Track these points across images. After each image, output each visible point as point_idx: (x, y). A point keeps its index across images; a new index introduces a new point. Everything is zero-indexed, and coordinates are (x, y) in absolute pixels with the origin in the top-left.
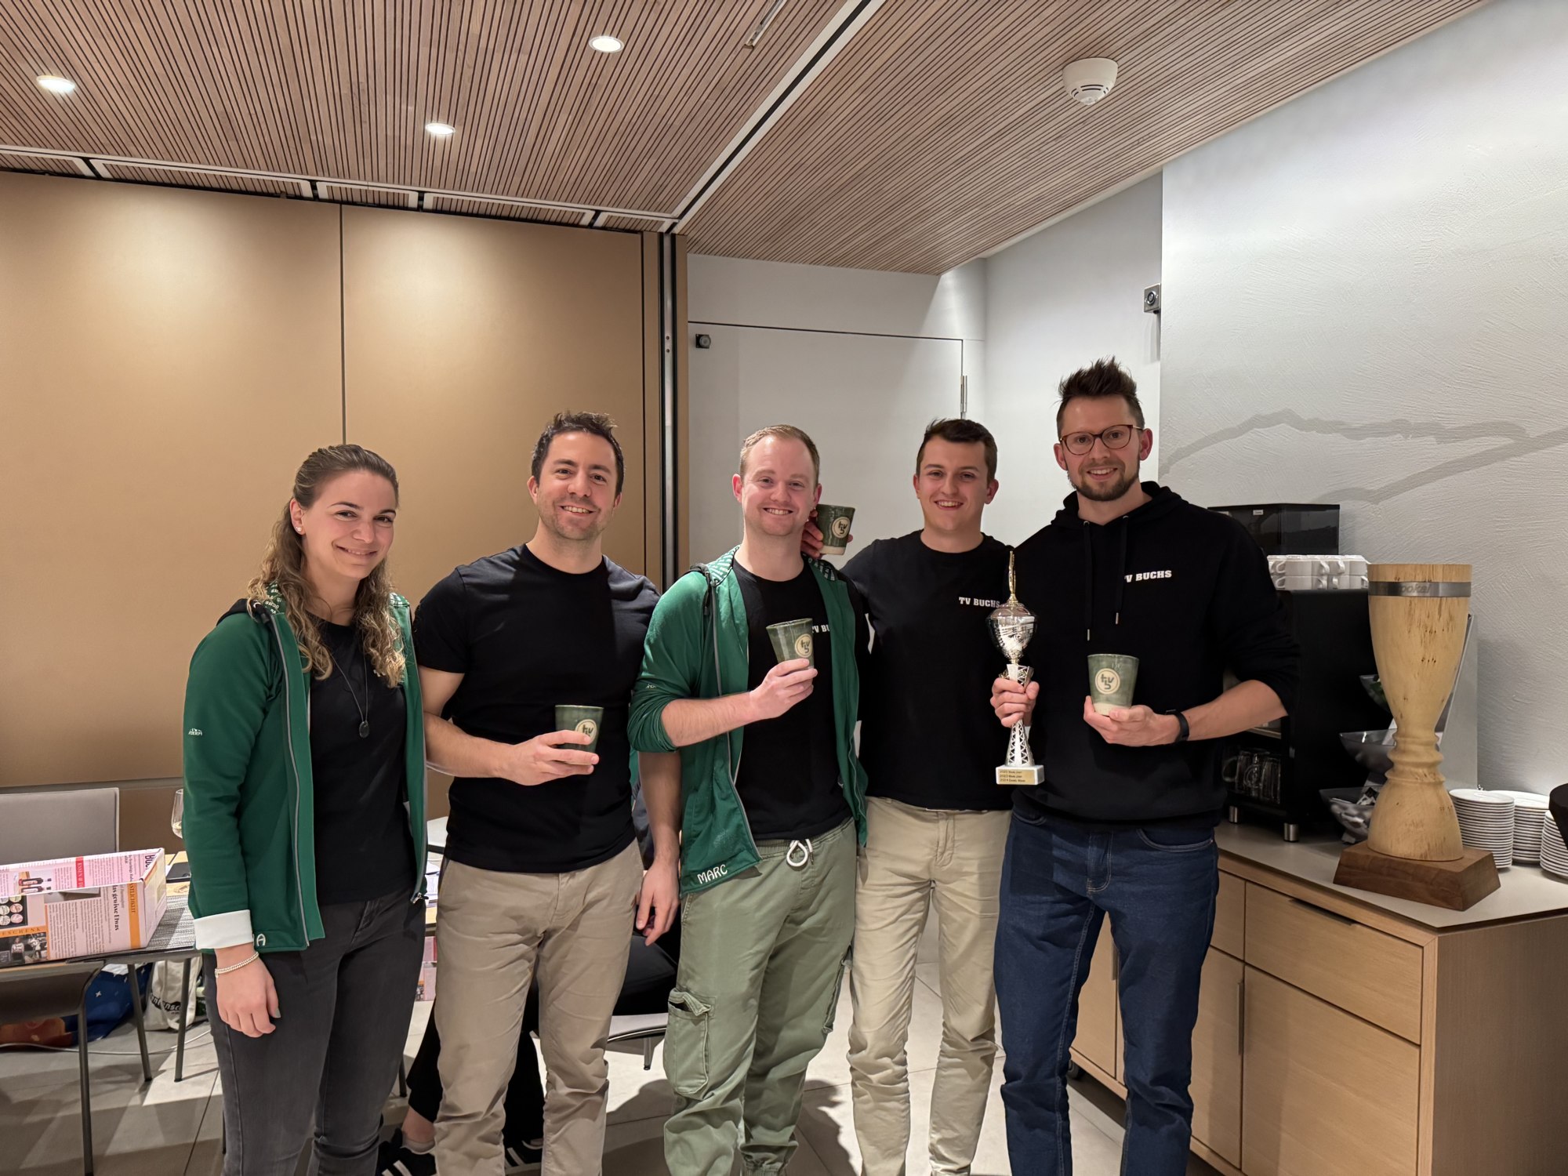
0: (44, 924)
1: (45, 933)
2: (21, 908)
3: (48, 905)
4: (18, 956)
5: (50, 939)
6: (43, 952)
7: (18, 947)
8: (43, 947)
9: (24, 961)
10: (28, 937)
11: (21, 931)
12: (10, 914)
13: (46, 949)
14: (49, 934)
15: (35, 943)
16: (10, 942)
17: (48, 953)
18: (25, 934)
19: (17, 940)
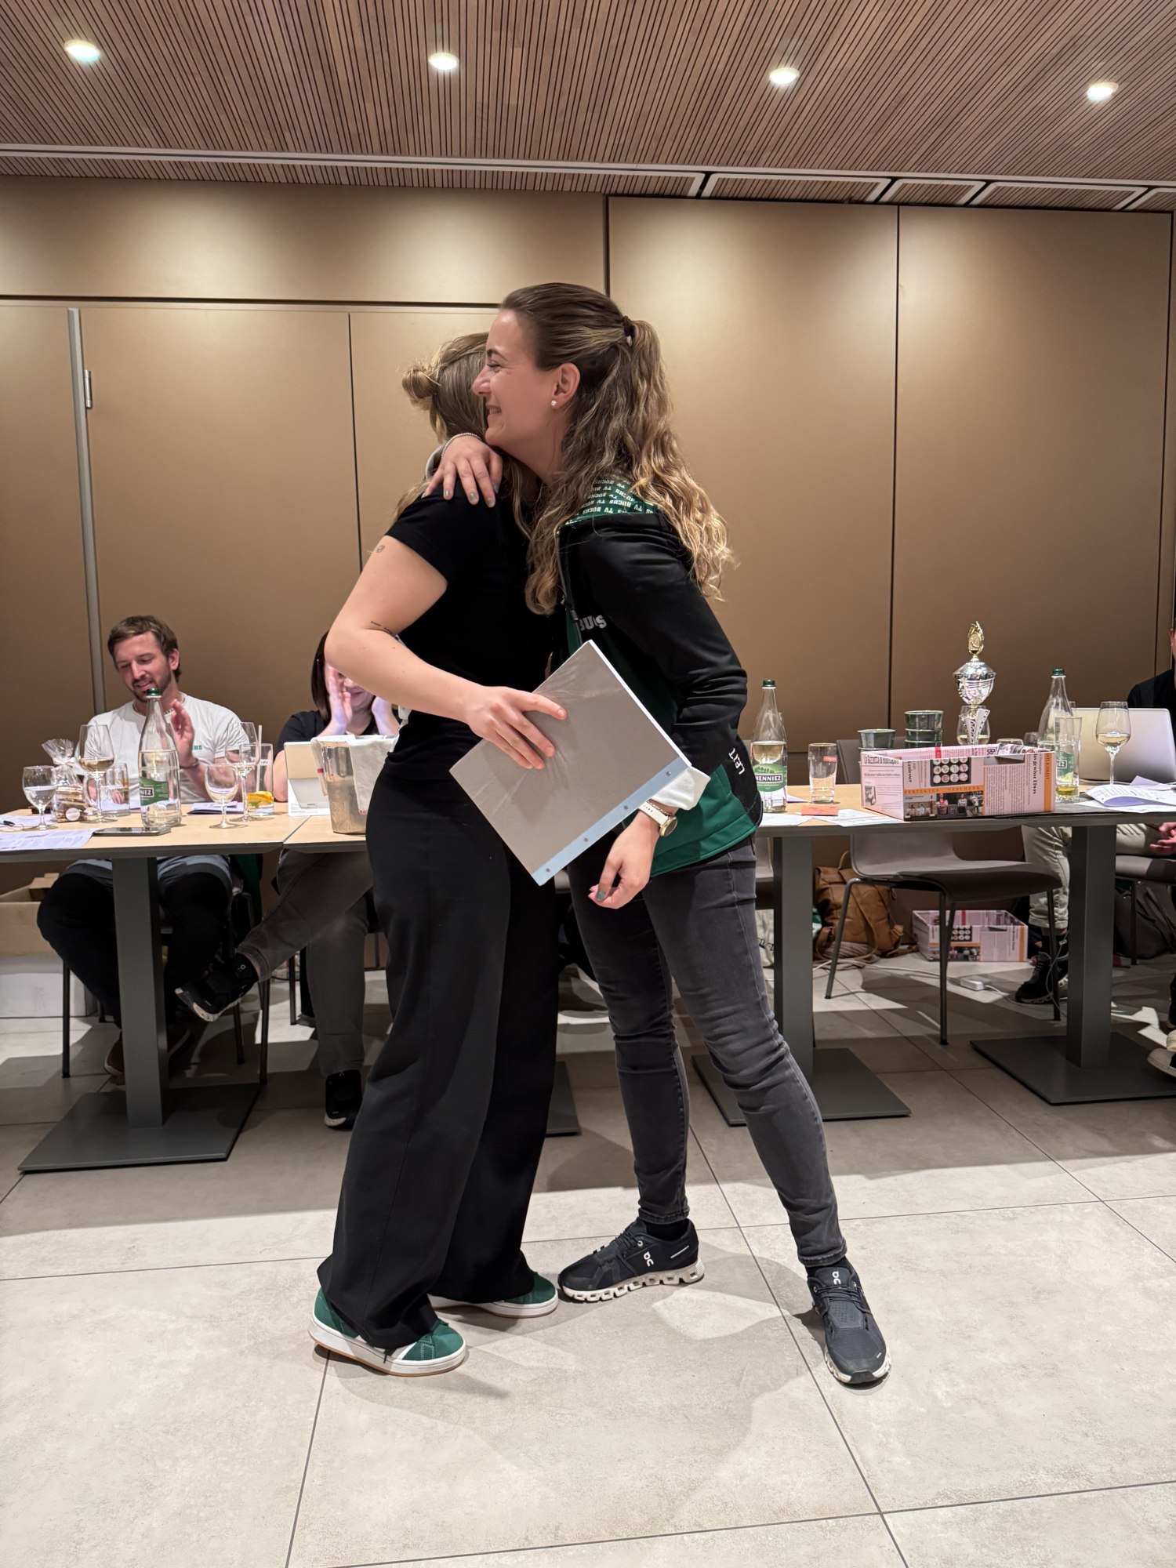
0: (982, 784)
1: (982, 791)
2: (967, 768)
3: (986, 766)
4: (962, 810)
5: (986, 797)
6: (980, 808)
7: (963, 802)
9: (966, 814)
10: (970, 794)
11: (966, 788)
12: (959, 773)
13: (982, 805)
14: (985, 792)
15: (974, 798)
16: (958, 796)
17: (983, 809)
18: (968, 791)
19: (962, 796)
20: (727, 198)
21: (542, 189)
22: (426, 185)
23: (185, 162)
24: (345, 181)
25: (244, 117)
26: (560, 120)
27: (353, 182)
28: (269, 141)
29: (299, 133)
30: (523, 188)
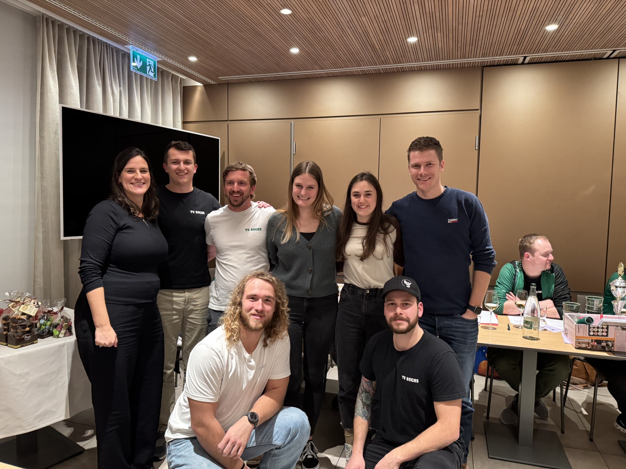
0: (614, 337)
1: (614, 341)
2: (606, 330)
3: (616, 331)
4: (603, 347)
5: (615, 343)
6: (612, 348)
7: (604, 344)
8: (613, 346)
9: (605, 350)
10: (608, 341)
11: (606, 339)
12: (602, 332)
13: (613, 347)
14: (615, 342)
15: (610, 343)
16: (602, 342)
17: (614, 348)
18: (607, 340)
19: (604, 341)
20: (536, 63)
21: (456, 67)
22: (411, 70)
23: (329, 73)
24: (382, 72)
25: (346, 60)
26: (459, 49)
27: (385, 72)
28: (355, 65)
29: (365, 62)
30: (449, 67)
